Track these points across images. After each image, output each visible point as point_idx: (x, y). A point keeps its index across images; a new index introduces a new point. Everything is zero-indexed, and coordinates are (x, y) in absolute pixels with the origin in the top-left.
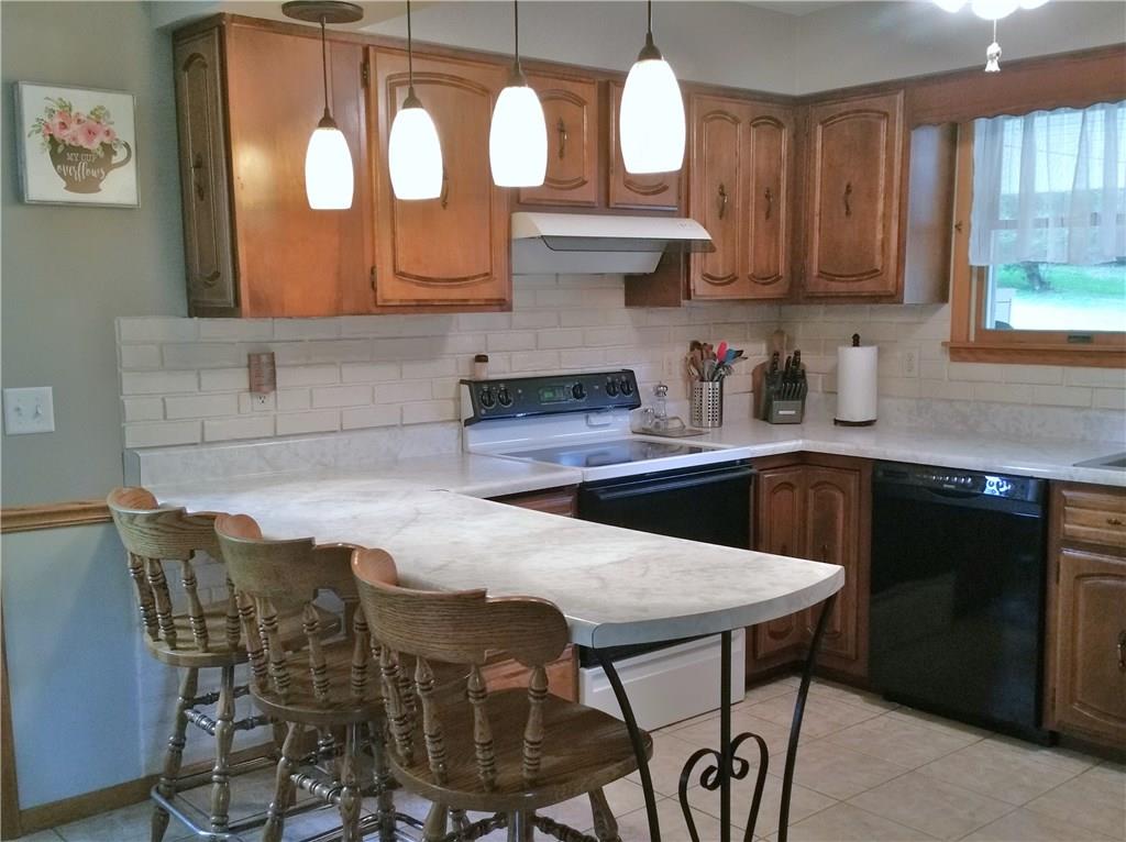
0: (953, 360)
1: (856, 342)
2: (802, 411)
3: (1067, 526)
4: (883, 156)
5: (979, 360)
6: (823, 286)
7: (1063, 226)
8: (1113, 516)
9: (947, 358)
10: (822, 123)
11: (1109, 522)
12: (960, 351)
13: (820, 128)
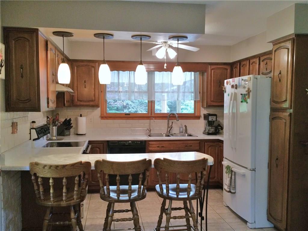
0: (101, 119)
1: (81, 116)
2: (70, 133)
3: (150, 148)
4: (93, 76)
5: (107, 119)
6: (79, 103)
7: (127, 93)
8: (158, 145)
9: (100, 119)
10: (76, 66)
11: (157, 147)
12: (103, 117)
13: (76, 67)
